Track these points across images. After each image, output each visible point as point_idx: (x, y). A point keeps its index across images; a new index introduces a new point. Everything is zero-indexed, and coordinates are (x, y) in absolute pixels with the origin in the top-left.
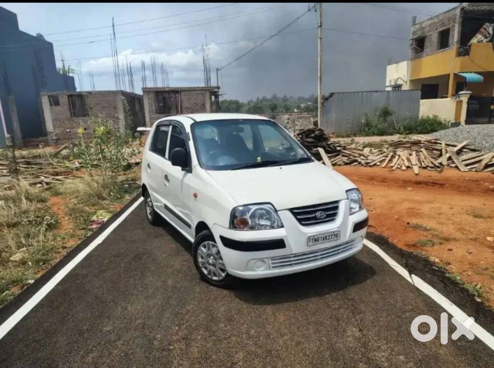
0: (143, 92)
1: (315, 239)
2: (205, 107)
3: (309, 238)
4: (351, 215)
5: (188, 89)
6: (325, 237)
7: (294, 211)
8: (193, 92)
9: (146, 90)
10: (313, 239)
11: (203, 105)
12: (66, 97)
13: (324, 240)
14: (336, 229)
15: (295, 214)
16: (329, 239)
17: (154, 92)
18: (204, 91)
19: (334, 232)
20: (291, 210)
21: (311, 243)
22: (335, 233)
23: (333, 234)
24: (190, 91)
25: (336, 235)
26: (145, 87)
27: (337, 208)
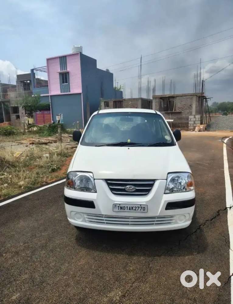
0: (153, 98)
1: (121, 207)
2: (192, 107)
3: (115, 205)
4: (165, 193)
5: (181, 95)
6: (132, 208)
7: (109, 182)
8: (184, 97)
9: (155, 97)
10: (119, 207)
11: (190, 105)
12: (113, 102)
13: (130, 209)
14: (145, 203)
15: (109, 184)
16: (135, 210)
17: (159, 98)
18: (192, 96)
19: (141, 205)
20: (106, 180)
21: (117, 210)
22: (143, 206)
23: (139, 206)
24: (182, 96)
25: (143, 208)
26: (154, 95)
27: (152, 185)
